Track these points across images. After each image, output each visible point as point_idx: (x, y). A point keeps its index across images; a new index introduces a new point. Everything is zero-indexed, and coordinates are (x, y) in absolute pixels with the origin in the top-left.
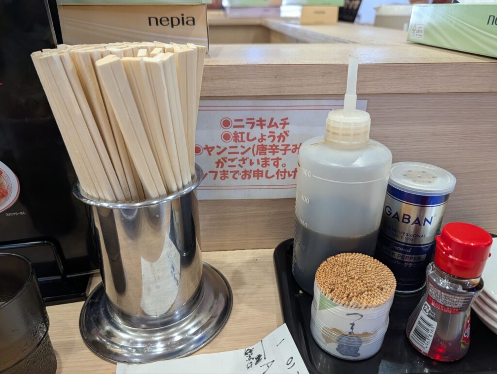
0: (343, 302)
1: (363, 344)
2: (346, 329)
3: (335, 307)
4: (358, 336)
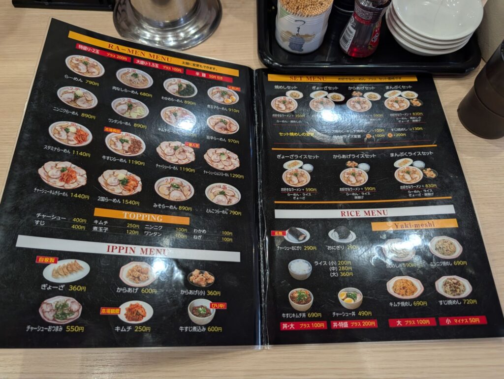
0: (293, 11)
1: (306, 43)
2: (295, 32)
3: (289, 16)
4: (302, 37)
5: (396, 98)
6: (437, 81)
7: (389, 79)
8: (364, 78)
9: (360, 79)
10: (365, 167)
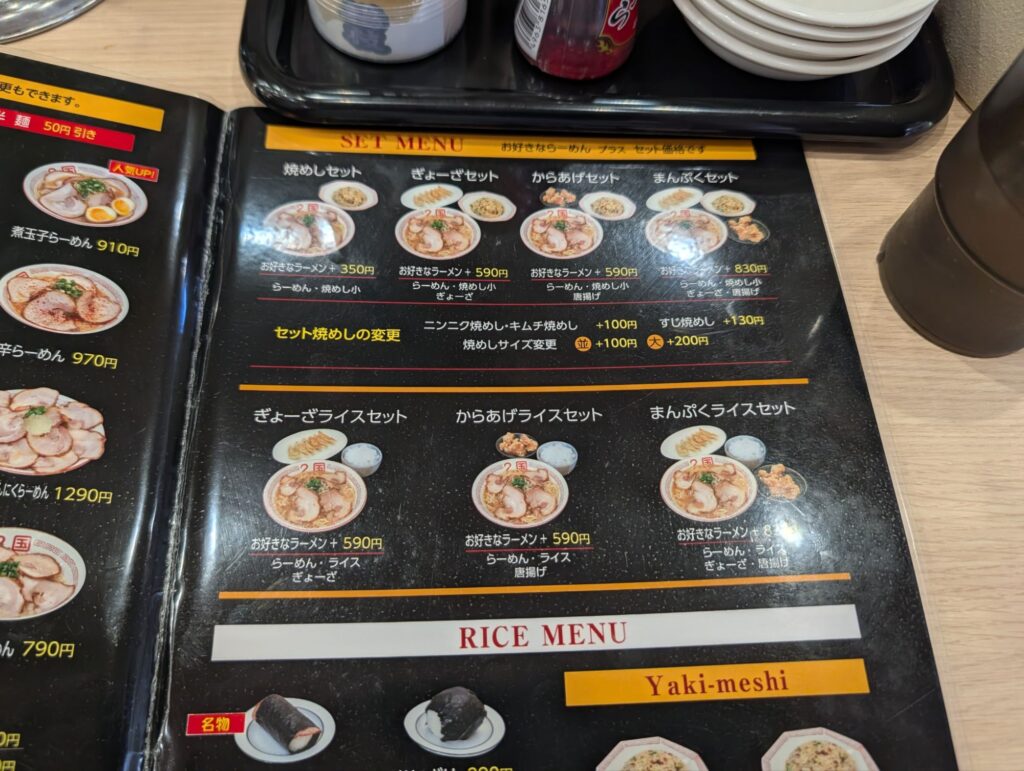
1: (394, 25)
5: (685, 212)
6: (819, 161)
7: (667, 149)
8: (587, 145)
9: (572, 148)
10: (560, 455)
